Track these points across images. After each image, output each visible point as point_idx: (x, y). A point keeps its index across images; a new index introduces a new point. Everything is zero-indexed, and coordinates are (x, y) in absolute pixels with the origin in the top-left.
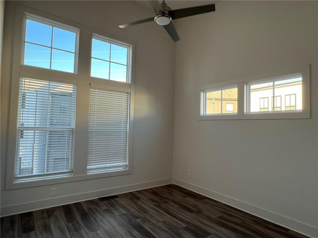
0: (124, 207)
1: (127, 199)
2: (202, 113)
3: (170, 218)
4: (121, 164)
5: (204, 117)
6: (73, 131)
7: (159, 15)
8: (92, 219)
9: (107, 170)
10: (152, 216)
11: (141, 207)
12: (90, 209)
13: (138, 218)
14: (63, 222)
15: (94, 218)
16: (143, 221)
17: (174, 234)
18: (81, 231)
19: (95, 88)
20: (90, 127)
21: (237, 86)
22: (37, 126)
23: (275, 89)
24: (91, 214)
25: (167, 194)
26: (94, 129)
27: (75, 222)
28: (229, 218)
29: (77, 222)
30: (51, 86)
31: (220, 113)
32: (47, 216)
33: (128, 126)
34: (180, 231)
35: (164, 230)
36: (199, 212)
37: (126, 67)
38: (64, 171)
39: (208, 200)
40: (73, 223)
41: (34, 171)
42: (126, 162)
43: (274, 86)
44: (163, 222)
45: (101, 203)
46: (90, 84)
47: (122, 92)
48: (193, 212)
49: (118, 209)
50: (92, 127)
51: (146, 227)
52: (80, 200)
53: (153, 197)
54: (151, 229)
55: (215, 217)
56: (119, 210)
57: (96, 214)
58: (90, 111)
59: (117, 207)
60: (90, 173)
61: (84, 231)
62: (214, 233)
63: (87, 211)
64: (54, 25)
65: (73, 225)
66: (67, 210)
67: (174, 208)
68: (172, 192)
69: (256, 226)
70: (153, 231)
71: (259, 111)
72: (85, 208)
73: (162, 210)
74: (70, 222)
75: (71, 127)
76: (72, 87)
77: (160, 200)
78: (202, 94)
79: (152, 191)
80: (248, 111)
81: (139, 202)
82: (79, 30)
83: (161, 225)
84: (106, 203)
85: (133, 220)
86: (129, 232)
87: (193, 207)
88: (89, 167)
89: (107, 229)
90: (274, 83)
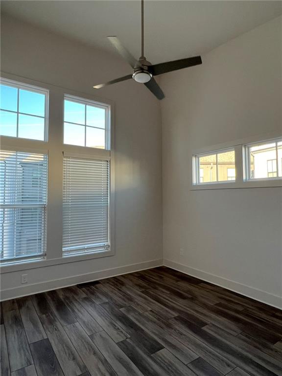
0: (106, 295)
1: (110, 285)
2: (194, 181)
3: (159, 306)
4: (102, 244)
5: (197, 186)
6: (45, 207)
7: (137, 72)
8: (69, 309)
9: (86, 251)
10: (138, 305)
11: (125, 294)
12: (67, 298)
13: (121, 307)
14: (35, 313)
15: (71, 308)
16: (128, 311)
17: (163, 325)
18: (56, 323)
19: (69, 157)
20: (64, 202)
21: (233, 149)
22: (6, 204)
23: (278, 150)
24: (68, 304)
25: (157, 278)
26: (69, 205)
27: (50, 314)
28: (229, 305)
29: (52, 313)
30: (18, 157)
31: (216, 181)
32: (17, 307)
33: (109, 200)
34: (170, 321)
35: (151, 321)
36: (193, 299)
37: (104, 131)
38: (36, 254)
39: (206, 285)
40: (47, 314)
41: (4, 255)
42: (107, 241)
43: (276, 147)
44: (151, 311)
45: (79, 291)
46: (63, 152)
47: (101, 161)
48: (186, 299)
49: (98, 297)
50: (66, 202)
51: (131, 317)
52: (55, 287)
53: (140, 282)
54: (137, 320)
55: (212, 305)
56: (100, 298)
57: (73, 303)
58: (64, 184)
59: (98, 294)
60: (65, 255)
61: (60, 323)
62: (211, 323)
63: (63, 300)
64: (20, 86)
65: (47, 317)
66: (41, 299)
67: (165, 295)
68: (162, 276)
69: (260, 314)
70: (139, 322)
71: (267, 177)
72: (61, 297)
73: (150, 297)
74: (43, 314)
75: (42, 203)
76: (43, 157)
77: (148, 285)
78: (194, 159)
79: (139, 275)
80: (248, 178)
81: (124, 289)
82: (48, 91)
83: (149, 315)
84: (85, 289)
85: (116, 309)
86: (112, 323)
87: (186, 293)
88: (65, 248)
89: (86, 321)
90: (276, 144)
